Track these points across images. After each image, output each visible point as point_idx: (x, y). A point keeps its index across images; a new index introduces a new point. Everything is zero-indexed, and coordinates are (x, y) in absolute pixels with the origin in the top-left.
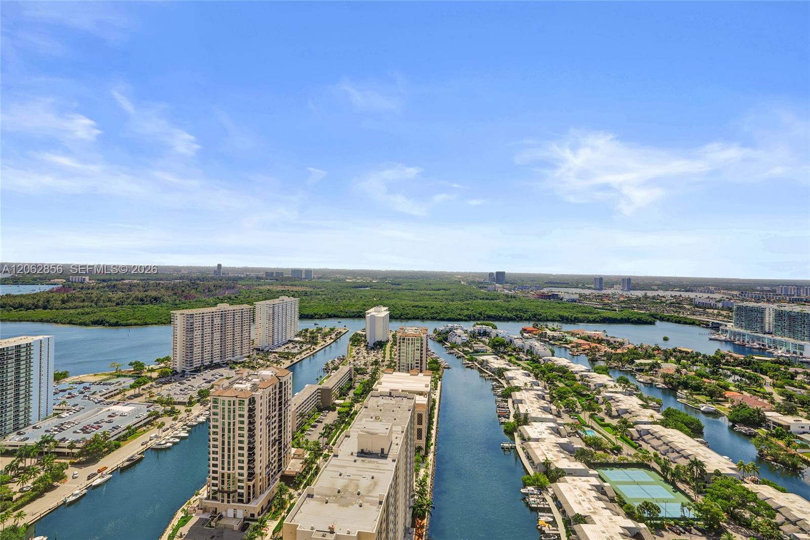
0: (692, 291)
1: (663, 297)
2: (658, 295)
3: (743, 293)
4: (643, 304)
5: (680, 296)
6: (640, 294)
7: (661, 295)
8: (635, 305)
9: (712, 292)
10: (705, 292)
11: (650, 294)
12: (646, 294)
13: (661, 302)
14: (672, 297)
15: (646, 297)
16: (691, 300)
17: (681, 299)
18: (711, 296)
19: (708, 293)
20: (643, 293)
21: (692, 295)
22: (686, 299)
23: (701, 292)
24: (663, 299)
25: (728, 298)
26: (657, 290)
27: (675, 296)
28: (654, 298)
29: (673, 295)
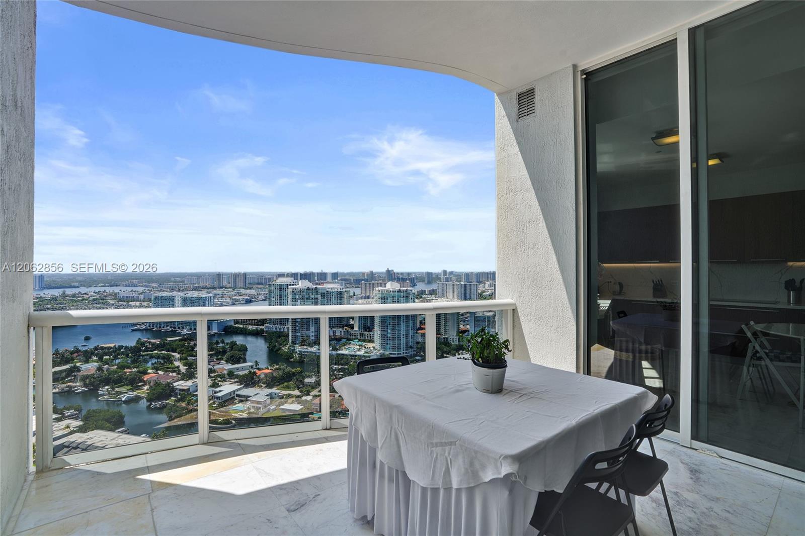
0: (117, 286)
1: (85, 294)
2: (80, 293)
3: (161, 284)
4: (61, 303)
5: (105, 291)
6: (57, 293)
7: (83, 292)
8: (49, 306)
9: (136, 286)
10: (129, 286)
11: (69, 292)
12: (64, 293)
13: (82, 300)
14: (96, 293)
15: (64, 296)
16: (116, 294)
17: (106, 294)
18: (135, 289)
19: (132, 286)
20: (61, 291)
21: (116, 290)
22: (110, 294)
23: (126, 286)
24: (86, 297)
25: (149, 290)
26: (78, 287)
27: (99, 292)
28: (74, 296)
29: (97, 291)
